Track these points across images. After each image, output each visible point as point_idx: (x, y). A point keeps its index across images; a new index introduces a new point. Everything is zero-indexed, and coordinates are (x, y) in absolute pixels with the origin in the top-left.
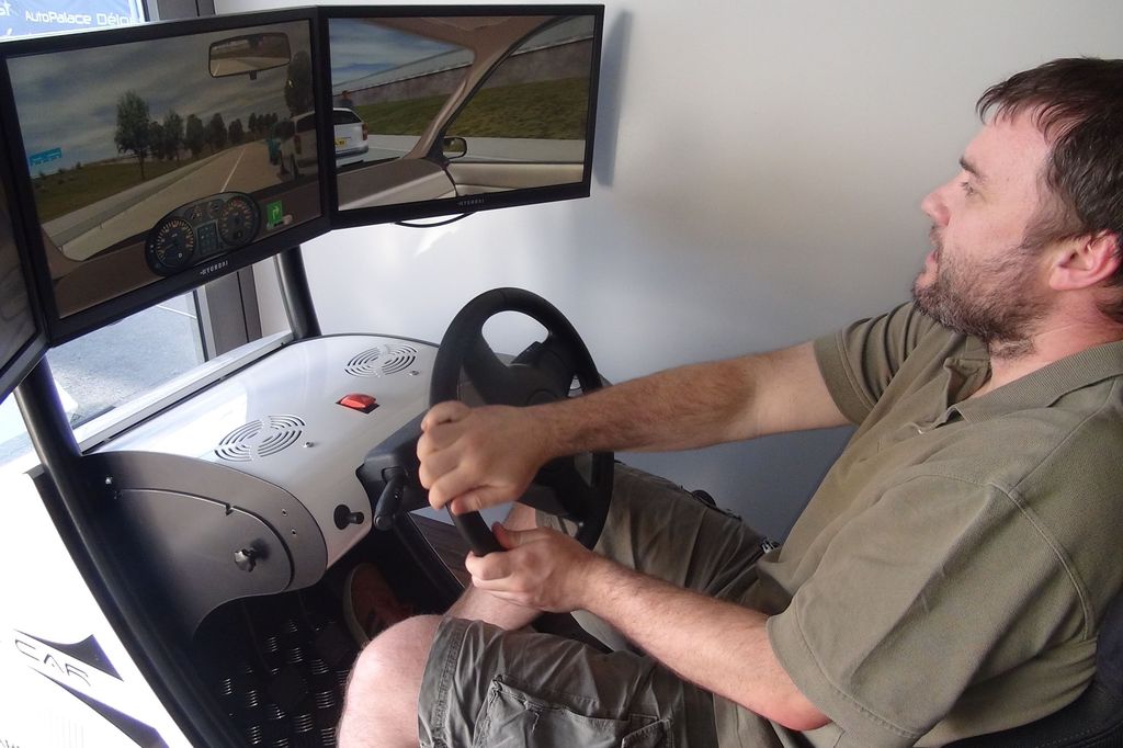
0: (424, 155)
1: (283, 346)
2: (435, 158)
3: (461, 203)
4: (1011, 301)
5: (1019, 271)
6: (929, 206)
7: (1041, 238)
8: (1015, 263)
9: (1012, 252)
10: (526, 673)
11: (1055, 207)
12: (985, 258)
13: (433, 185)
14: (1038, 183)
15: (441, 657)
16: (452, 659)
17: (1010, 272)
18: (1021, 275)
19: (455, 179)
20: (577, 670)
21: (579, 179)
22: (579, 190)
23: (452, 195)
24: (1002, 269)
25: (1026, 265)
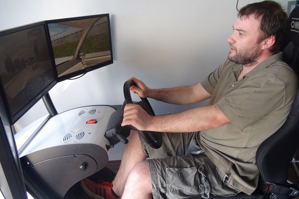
0: (76, 58)
1: (49, 119)
2: (79, 59)
3: (86, 70)
4: (255, 54)
5: (256, 48)
6: (230, 40)
7: (260, 40)
8: (255, 47)
9: (254, 45)
10: (172, 164)
11: (263, 34)
12: (249, 47)
13: (79, 66)
14: (258, 30)
15: (152, 168)
16: (155, 167)
17: (255, 49)
18: (257, 49)
19: (84, 64)
20: (181, 160)
21: (110, 59)
22: (110, 62)
23: (84, 68)
24: (253, 49)
25: (258, 47)
